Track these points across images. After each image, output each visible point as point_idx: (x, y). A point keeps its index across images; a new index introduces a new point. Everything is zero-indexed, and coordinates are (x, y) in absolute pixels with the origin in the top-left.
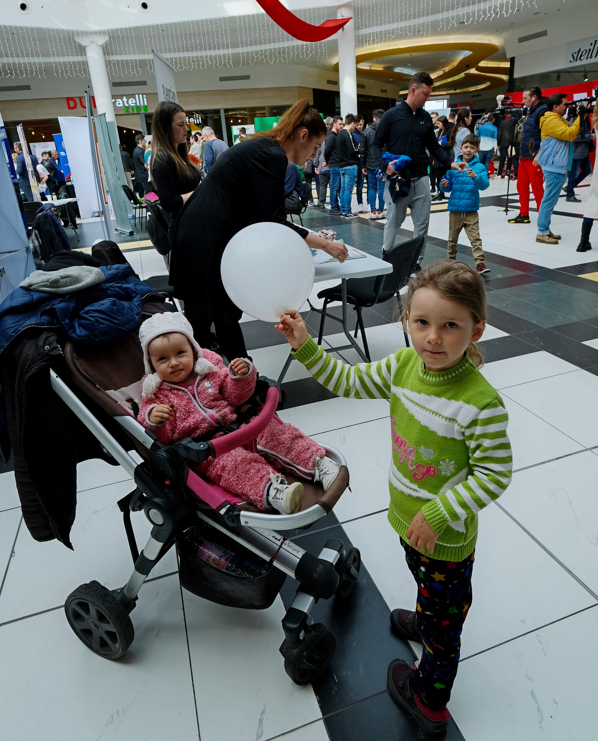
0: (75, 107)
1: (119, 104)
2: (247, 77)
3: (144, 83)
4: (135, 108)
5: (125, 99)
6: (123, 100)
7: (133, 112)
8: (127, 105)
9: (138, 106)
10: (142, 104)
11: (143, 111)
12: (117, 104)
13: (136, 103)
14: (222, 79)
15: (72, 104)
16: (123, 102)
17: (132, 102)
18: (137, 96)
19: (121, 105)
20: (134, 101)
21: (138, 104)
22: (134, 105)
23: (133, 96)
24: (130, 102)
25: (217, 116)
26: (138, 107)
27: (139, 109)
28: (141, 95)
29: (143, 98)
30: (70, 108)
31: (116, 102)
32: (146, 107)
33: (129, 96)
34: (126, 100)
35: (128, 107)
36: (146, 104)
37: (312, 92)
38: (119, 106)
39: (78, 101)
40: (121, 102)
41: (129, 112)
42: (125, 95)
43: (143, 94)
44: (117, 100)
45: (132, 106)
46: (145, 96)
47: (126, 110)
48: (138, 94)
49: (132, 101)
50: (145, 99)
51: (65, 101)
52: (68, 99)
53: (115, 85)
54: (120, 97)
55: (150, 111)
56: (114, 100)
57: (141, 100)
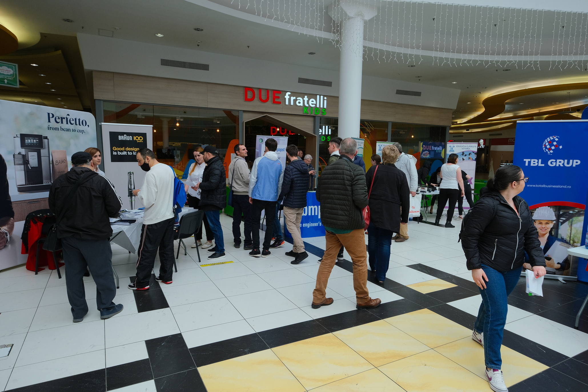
0: (252, 99)
1: (299, 103)
3: (329, 84)
4: (313, 109)
5: (306, 99)
6: (304, 99)
7: (311, 113)
8: (306, 105)
9: (316, 108)
10: (322, 106)
11: (320, 114)
12: (297, 102)
13: (316, 105)
15: (250, 95)
16: (304, 101)
17: (312, 102)
19: (301, 104)
20: (315, 103)
21: (318, 106)
22: (313, 105)
23: (314, 96)
24: (310, 102)
27: (317, 111)
28: (322, 97)
29: (324, 100)
30: (247, 99)
31: (296, 100)
32: (324, 110)
33: (310, 96)
34: (307, 99)
35: (307, 107)
36: (325, 107)
38: (298, 105)
39: (257, 92)
40: (301, 101)
41: (307, 113)
42: (306, 94)
43: (324, 96)
44: (298, 98)
45: (311, 107)
46: (325, 98)
47: (305, 110)
48: (320, 95)
49: (312, 101)
50: (325, 101)
51: (242, 91)
52: (247, 89)
53: (302, 81)
54: (302, 95)
55: (328, 115)
56: (295, 98)
57: (321, 102)
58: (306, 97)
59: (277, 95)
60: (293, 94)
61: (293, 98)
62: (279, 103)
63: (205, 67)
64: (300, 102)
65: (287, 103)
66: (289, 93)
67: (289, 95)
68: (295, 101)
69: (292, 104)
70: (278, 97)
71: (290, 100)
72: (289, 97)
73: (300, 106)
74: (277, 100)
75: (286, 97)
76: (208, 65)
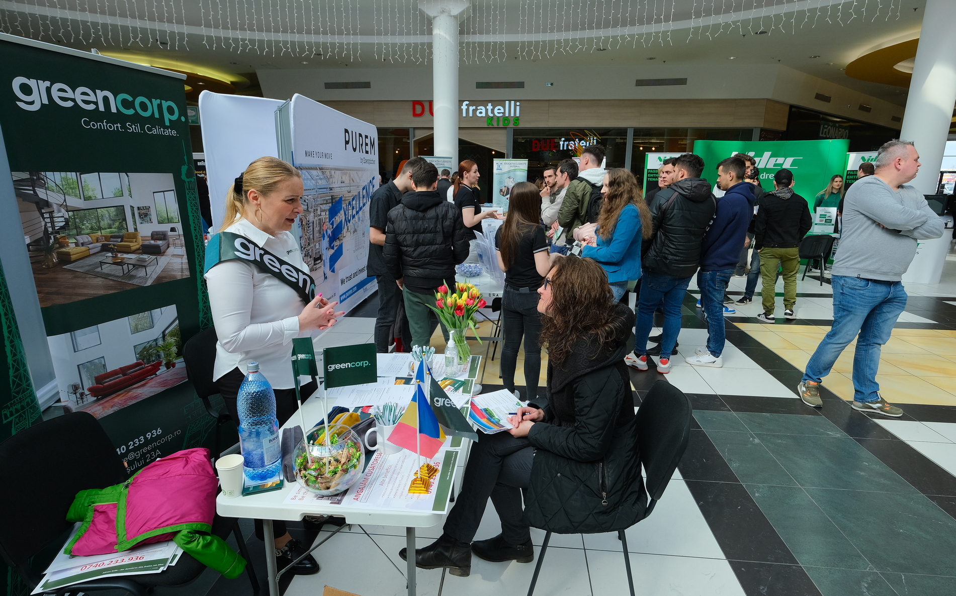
0: (421, 115)
1: (481, 113)
2: (682, 82)
3: (521, 85)
4: (501, 119)
5: (490, 107)
6: (488, 107)
7: (498, 125)
8: (491, 115)
9: (507, 117)
10: (512, 115)
11: (511, 125)
12: (478, 112)
13: (504, 113)
14: (640, 83)
15: (419, 109)
16: (487, 110)
17: (498, 111)
18: (507, 102)
19: (483, 115)
20: (502, 111)
21: (507, 115)
22: (501, 115)
23: (501, 103)
24: (496, 111)
25: (621, 139)
26: (506, 119)
27: (506, 122)
28: (513, 102)
29: (515, 106)
30: (415, 115)
31: (477, 109)
32: (517, 119)
33: (495, 103)
34: (492, 107)
35: (492, 117)
36: (518, 115)
37: (787, 109)
39: (427, 107)
40: (484, 111)
42: (489, 101)
43: (516, 101)
44: (479, 108)
45: (498, 117)
46: (518, 104)
47: (489, 121)
48: (510, 101)
49: (499, 109)
50: (518, 108)
51: (411, 105)
52: (415, 103)
53: (480, 85)
54: (484, 103)
55: (523, 125)
56: (474, 107)
57: (511, 110)
58: (490, 104)
60: (472, 103)
61: (471, 108)
63: (367, 85)
64: (482, 111)
65: (464, 115)
66: (467, 102)
67: (466, 105)
68: (474, 111)
69: (471, 115)
71: (467, 110)
72: (466, 107)
73: (482, 117)
75: (462, 107)
76: (369, 83)
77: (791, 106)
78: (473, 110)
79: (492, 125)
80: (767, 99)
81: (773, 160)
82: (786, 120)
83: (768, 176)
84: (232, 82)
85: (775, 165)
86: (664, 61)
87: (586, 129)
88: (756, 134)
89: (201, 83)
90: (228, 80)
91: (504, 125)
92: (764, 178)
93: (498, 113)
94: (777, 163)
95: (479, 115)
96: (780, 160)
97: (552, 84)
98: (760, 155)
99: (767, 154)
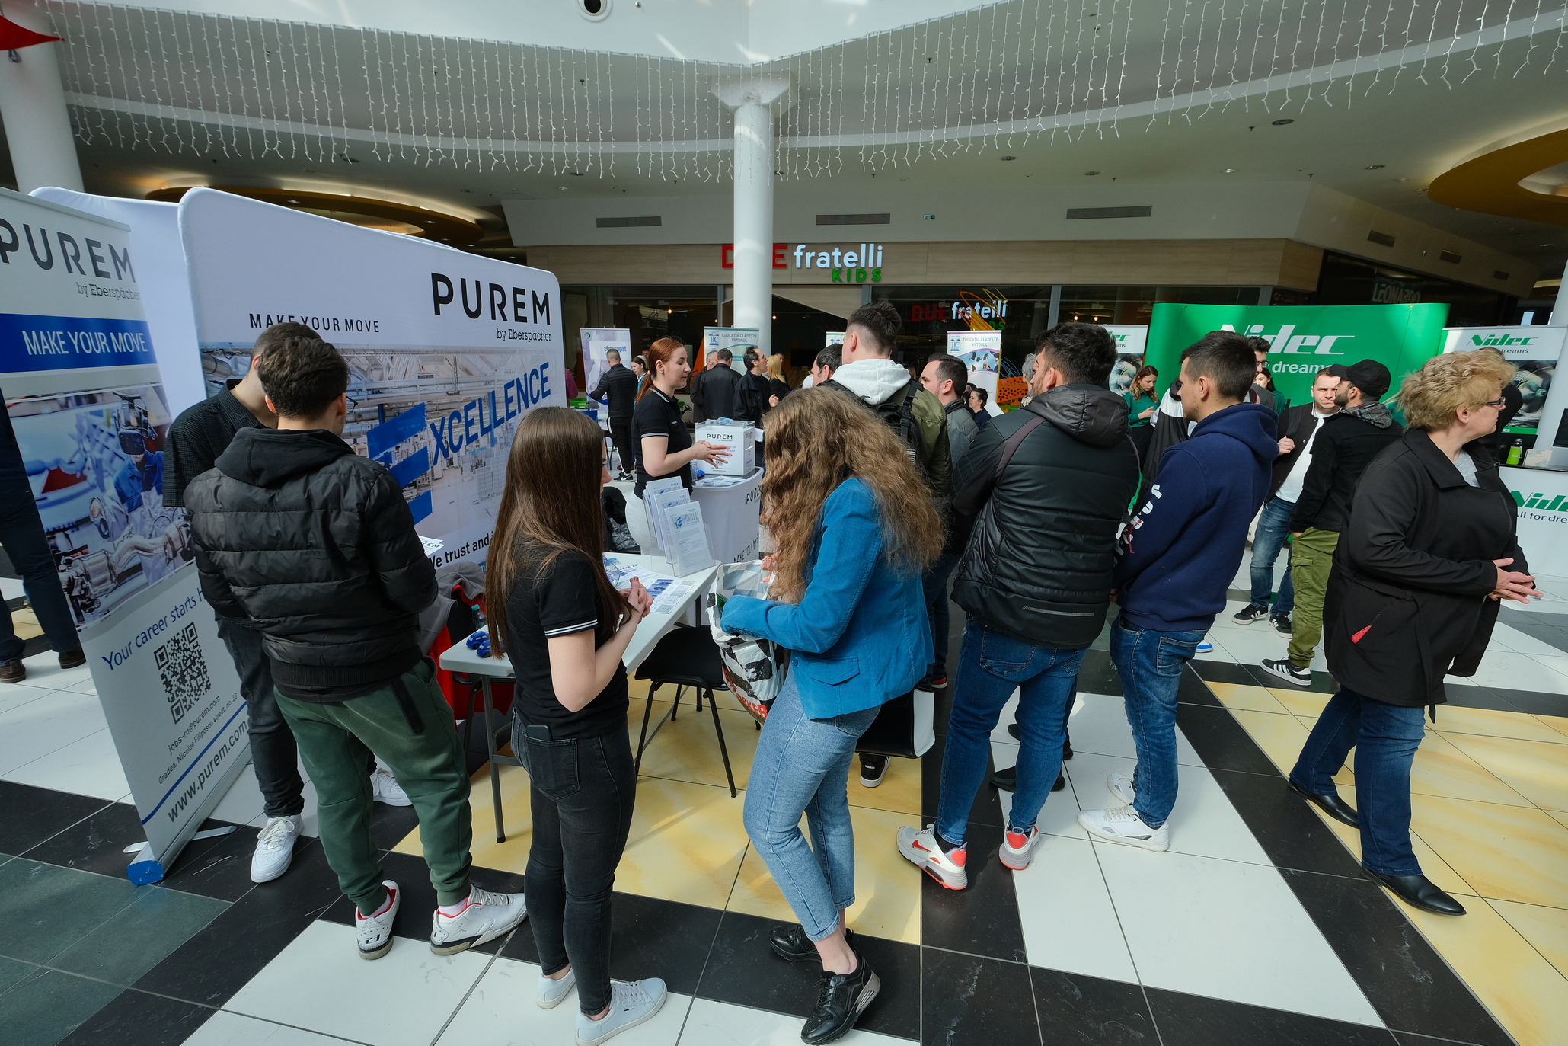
1: (823, 262)
2: (1144, 211)
3: (884, 219)
4: (854, 272)
5: (837, 253)
6: (833, 254)
7: (849, 280)
8: (839, 266)
10: (871, 265)
11: (869, 281)
13: (858, 262)
14: (1074, 214)
16: (832, 258)
17: (849, 259)
18: (863, 246)
19: (827, 265)
20: (856, 259)
21: (863, 265)
22: (854, 265)
23: (855, 246)
24: (846, 259)
25: (1039, 303)
26: (861, 272)
28: (872, 246)
32: (877, 272)
33: (845, 247)
35: (840, 269)
36: (879, 265)
37: (1320, 257)
38: (822, 266)
41: (841, 281)
42: (836, 244)
43: (876, 244)
45: (849, 269)
47: (835, 275)
48: (868, 244)
49: (851, 257)
50: (880, 254)
53: (822, 220)
54: (829, 247)
55: (888, 280)
56: (813, 254)
57: (870, 257)
58: (837, 249)
59: (779, 252)
60: (810, 246)
61: (809, 255)
62: (784, 266)
63: (654, 221)
64: (824, 260)
65: (798, 265)
66: (803, 246)
67: (802, 250)
69: (808, 265)
70: (782, 256)
72: (801, 254)
73: (825, 268)
74: (779, 261)
75: (795, 254)
76: (659, 218)
77: (1327, 253)
78: (812, 258)
79: (839, 280)
80: (1286, 239)
81: (1297, 340)
82: (1316, 275)
83: (1287, 368)
84: (477, 221)
85: (1301, 349)
86: (1114, 179)
87: (985, 288)
88: (1266, 295)
89: (430, 222)
90: (471, 218)
91: (858, 280)
92: (1279, 371)
93: (849, 262)
94: (1305, 344)
95: (819, 265)
96: (1311, 340)
97: (933, 217)
98: (1275, 331)
99: (1287, 330)
